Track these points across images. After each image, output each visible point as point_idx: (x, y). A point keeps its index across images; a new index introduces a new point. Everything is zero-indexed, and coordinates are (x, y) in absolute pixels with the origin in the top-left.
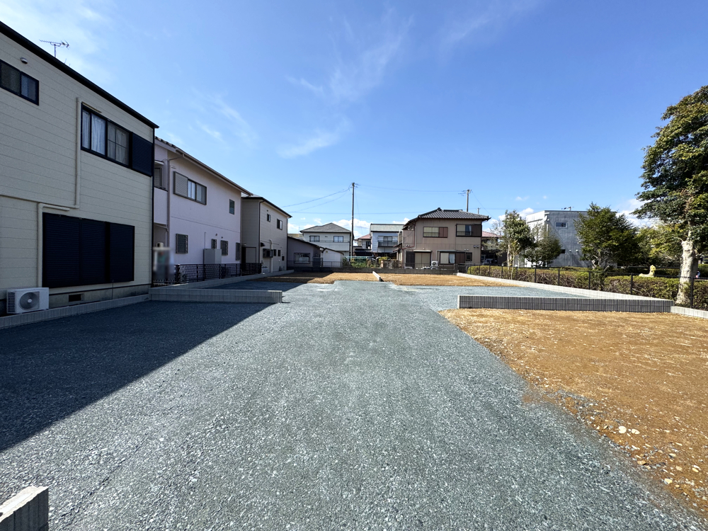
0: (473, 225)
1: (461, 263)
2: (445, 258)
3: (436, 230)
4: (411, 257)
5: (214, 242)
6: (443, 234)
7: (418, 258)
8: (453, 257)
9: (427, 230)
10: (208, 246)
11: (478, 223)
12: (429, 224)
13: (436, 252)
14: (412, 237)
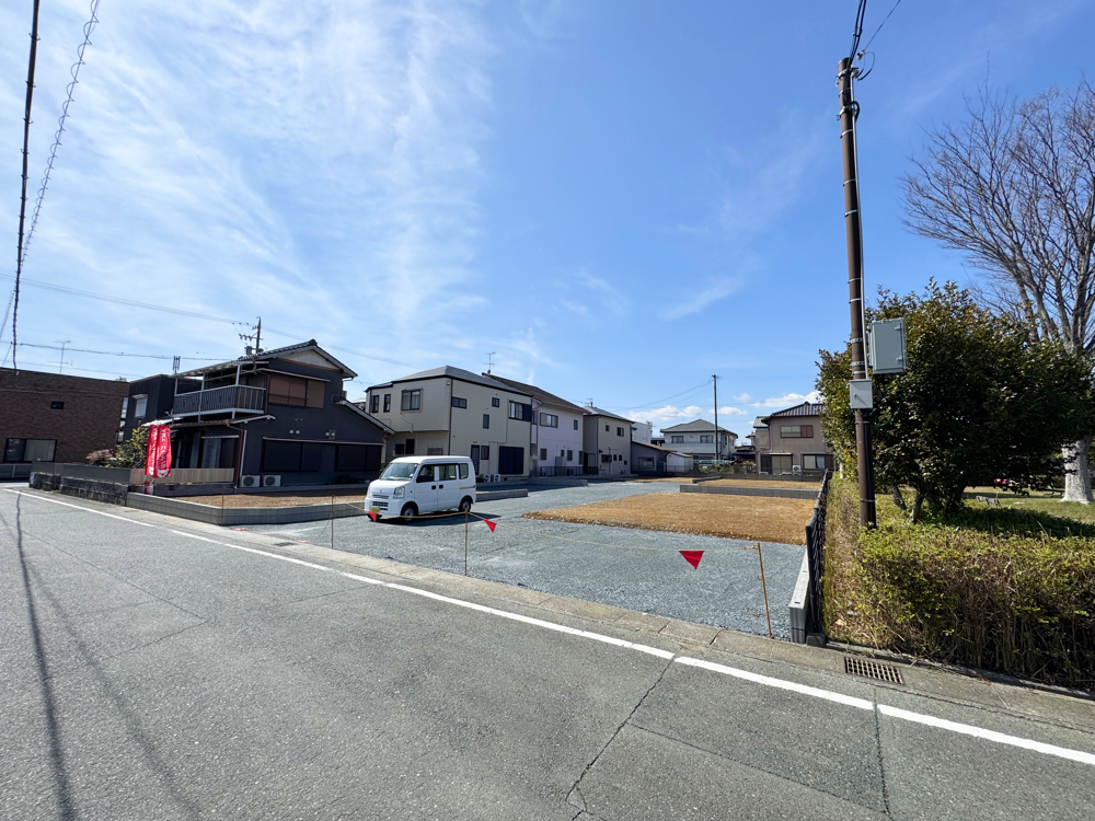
2: (810, 463)
3: (797, 429)
4: (767, 462)
5: (563, 451)
6: (807, 433)
7: (775, 462)
8: (822, 459)
9: (784, 429)
10: (559, 454)
13: (798, 455)
14: (766, 438)
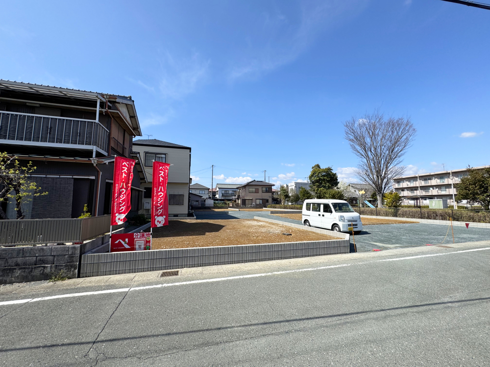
0: (268, 188)
1: (264, 204)
2: (258, 202)
3: (254, 190)
4: (244, 202)
6: (257, 192)
7: (247, 201)
8: (261, 201)
9: (250, 190)
11: (270, 187)
12: (251, 187)
13: (254, 199)
14: (244, 193)
